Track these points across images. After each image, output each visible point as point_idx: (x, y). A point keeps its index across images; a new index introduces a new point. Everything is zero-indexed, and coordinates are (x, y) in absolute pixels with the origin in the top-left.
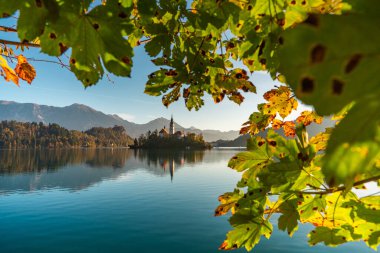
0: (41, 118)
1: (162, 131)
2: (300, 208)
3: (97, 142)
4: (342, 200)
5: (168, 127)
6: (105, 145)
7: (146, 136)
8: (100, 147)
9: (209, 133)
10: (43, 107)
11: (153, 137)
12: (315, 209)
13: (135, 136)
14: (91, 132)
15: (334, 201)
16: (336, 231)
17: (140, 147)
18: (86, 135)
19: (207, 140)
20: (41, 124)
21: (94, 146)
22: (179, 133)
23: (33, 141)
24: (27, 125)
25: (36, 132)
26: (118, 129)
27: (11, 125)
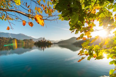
0: (10, 37)
1: (42, 40)
3: (26, 43)
5: (43, 40)
6: (28, 43)
7: (38, 41)
8: (26, 44)
9: (52, 41)
10: (11, 34)
11: (39, 42)
13: (35, 41)
14: (24, 40)
17: (36, 44)
18: (23, 41)
19: (52, 42)
20: (11, 38)
22: (46, 41)
23: (8, 42)
24: (7, 38)
25: (9, 40)
26: (31, 40)
27: (2, 38)
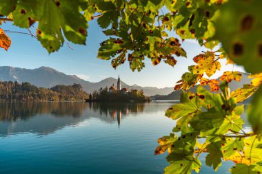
0: (15, 78)
1: (111, 88)
2: (223, 149)
3: (60, 97)
4: (257, 142)
5: (116, 85)
6: (66, 99)
7: (99, 92)
8: (63, 100)
9: (148, 89)
10: (17, 69)
11: (104, 92)
12: (235, 149)
13: (90, 92)
14: (55, 89)
15: (251, 143)
17: (94, 101)
18: (52, 91)
19: (146, 95)
20: (16, 82)
21: (58, 100)
22: (125, 89)
23: (10, 96)
24: (5, 84)
25: (12, 89)
26: (77, 86)
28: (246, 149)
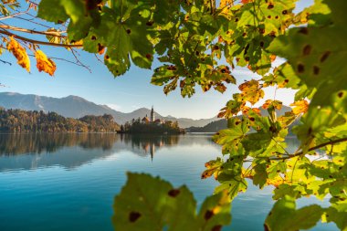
0: (41, 107)
1: (144, 119)
3: (89, 128)
4: (299, 164)
5: (149, 116)
6: (96, 130)
7: (130, 123)
8: (92, 132)
9: (183, 120)
10: (43, 98)
11: (136, 123)
12: (278, 171)
13: (122, 123)
14: (84, 119)
15: (292, 165)
16: (294, 187)
17: (126, 132)
18: (80, 122)
19: (181, 126)
20: (41, 112)
21: (87, 132)
22: (158, 121)
23: (34, 126)
24: (29, 113)
25: (37, 119)
26: (107, 117)
27: (16, 113)
28: (289, 170)
